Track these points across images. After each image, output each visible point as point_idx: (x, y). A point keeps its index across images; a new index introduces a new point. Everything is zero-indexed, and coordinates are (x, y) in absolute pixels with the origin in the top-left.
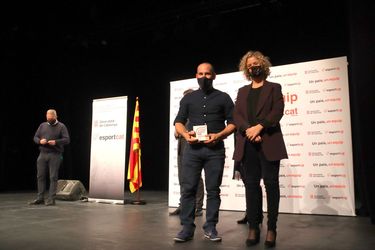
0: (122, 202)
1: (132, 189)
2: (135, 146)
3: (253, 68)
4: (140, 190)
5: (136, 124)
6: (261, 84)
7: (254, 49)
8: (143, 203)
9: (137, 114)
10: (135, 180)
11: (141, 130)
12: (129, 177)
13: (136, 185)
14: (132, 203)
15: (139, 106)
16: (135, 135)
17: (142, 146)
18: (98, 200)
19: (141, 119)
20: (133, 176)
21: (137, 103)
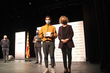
0: (24, 61)
1: (27, 57)
2: (28, 45)
3: (63, 21)
5: (28, 39)
7: (63, 15)
8: (30, 61)
9: (28, 36)
12: (26, 54)
13: (28, 56)
14: (27, 61)
16: (28, 42)
18: (17, 61)
20: (27, 54)
21: (28, 33)
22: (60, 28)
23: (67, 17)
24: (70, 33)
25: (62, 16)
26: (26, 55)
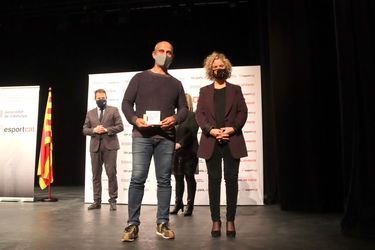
0: (32, 199)
1: (43, 185)
2: (47, 140)
4: (51, 186)
5: (48, 117)
6: (224, 85)
8: (55, 200)
9: (49, 105)
10: (46, 176)
11: (53, 123)
12: (39, 173)
13: (46, 181)
14: (42, 200)
15: (52, 98)
16: (47, 128)
17: (54, 140)
19: (53, 111)
20: (43, 172)
21: (50, 94)
22: (204, 91)
24: (238, 112)
26: (37, 178)
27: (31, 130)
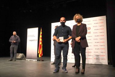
0: (36, 60)
1: (40, 56)
2: (41, 43)
3: (77, 19)
5: (41, 36)
7: (78, 13)
8: (43, 61)
9: (41, 33)
12: (39, 53)
14: (40, 61)
16: (41, 40)
18: (29, 60)
20: (40, 52)
21: (41, 30)
22: (74, 26)
23: (81, 15)
25: (76, 15)
27: (36, 40)
